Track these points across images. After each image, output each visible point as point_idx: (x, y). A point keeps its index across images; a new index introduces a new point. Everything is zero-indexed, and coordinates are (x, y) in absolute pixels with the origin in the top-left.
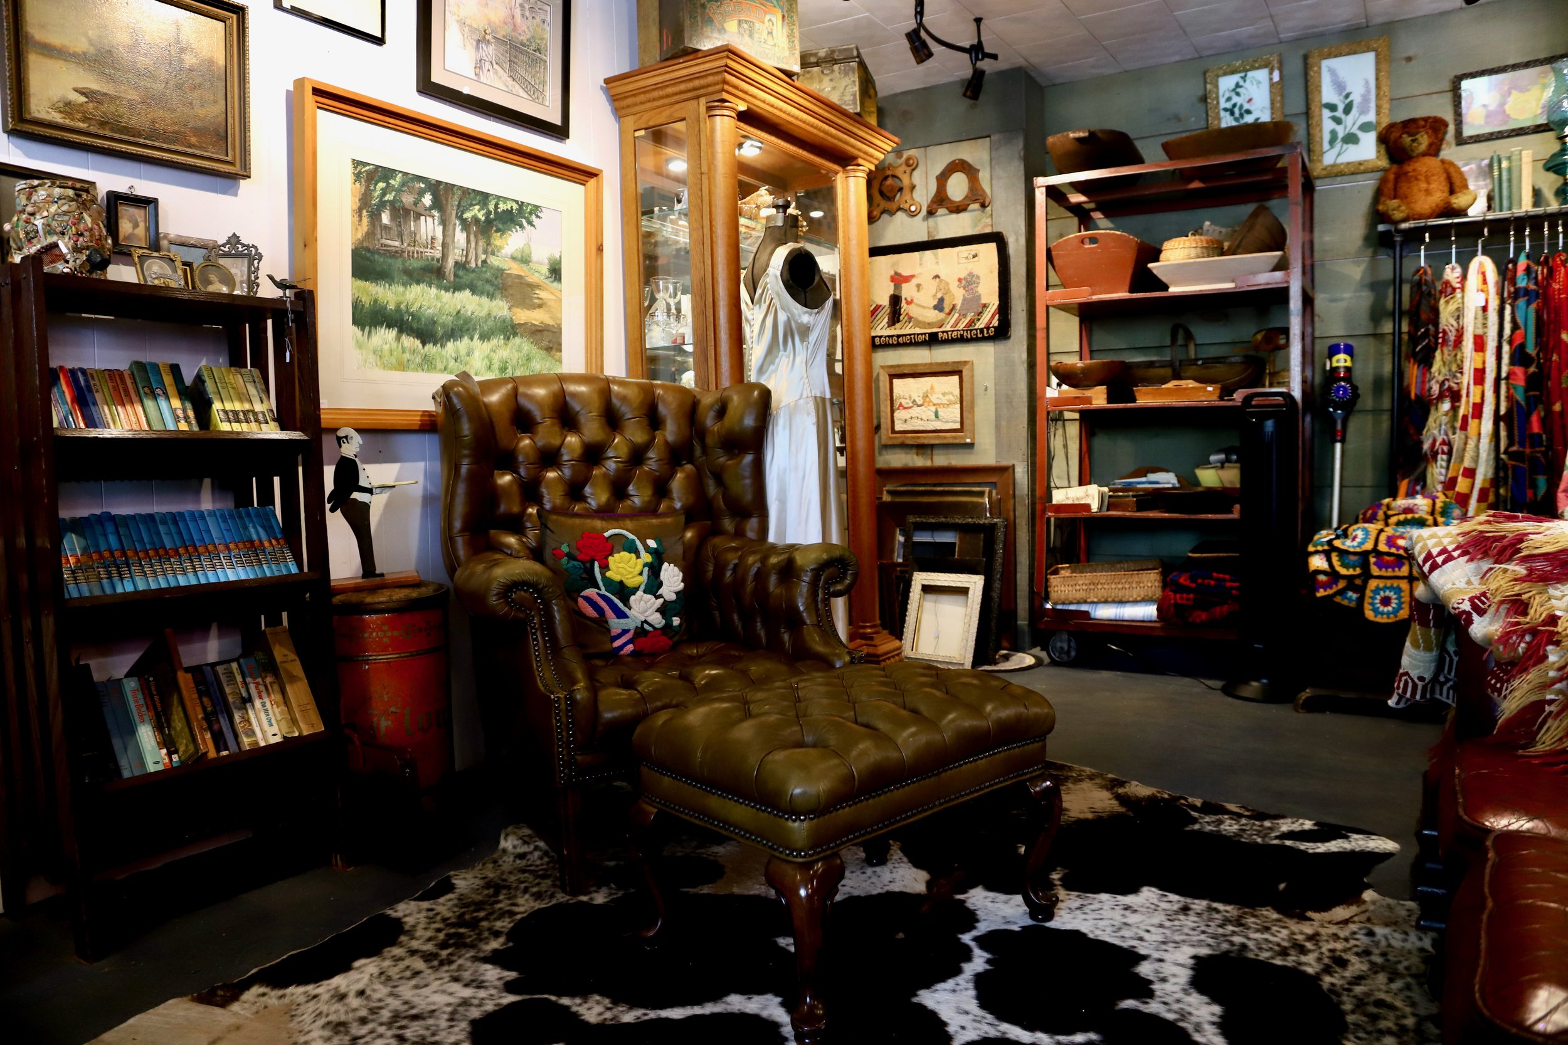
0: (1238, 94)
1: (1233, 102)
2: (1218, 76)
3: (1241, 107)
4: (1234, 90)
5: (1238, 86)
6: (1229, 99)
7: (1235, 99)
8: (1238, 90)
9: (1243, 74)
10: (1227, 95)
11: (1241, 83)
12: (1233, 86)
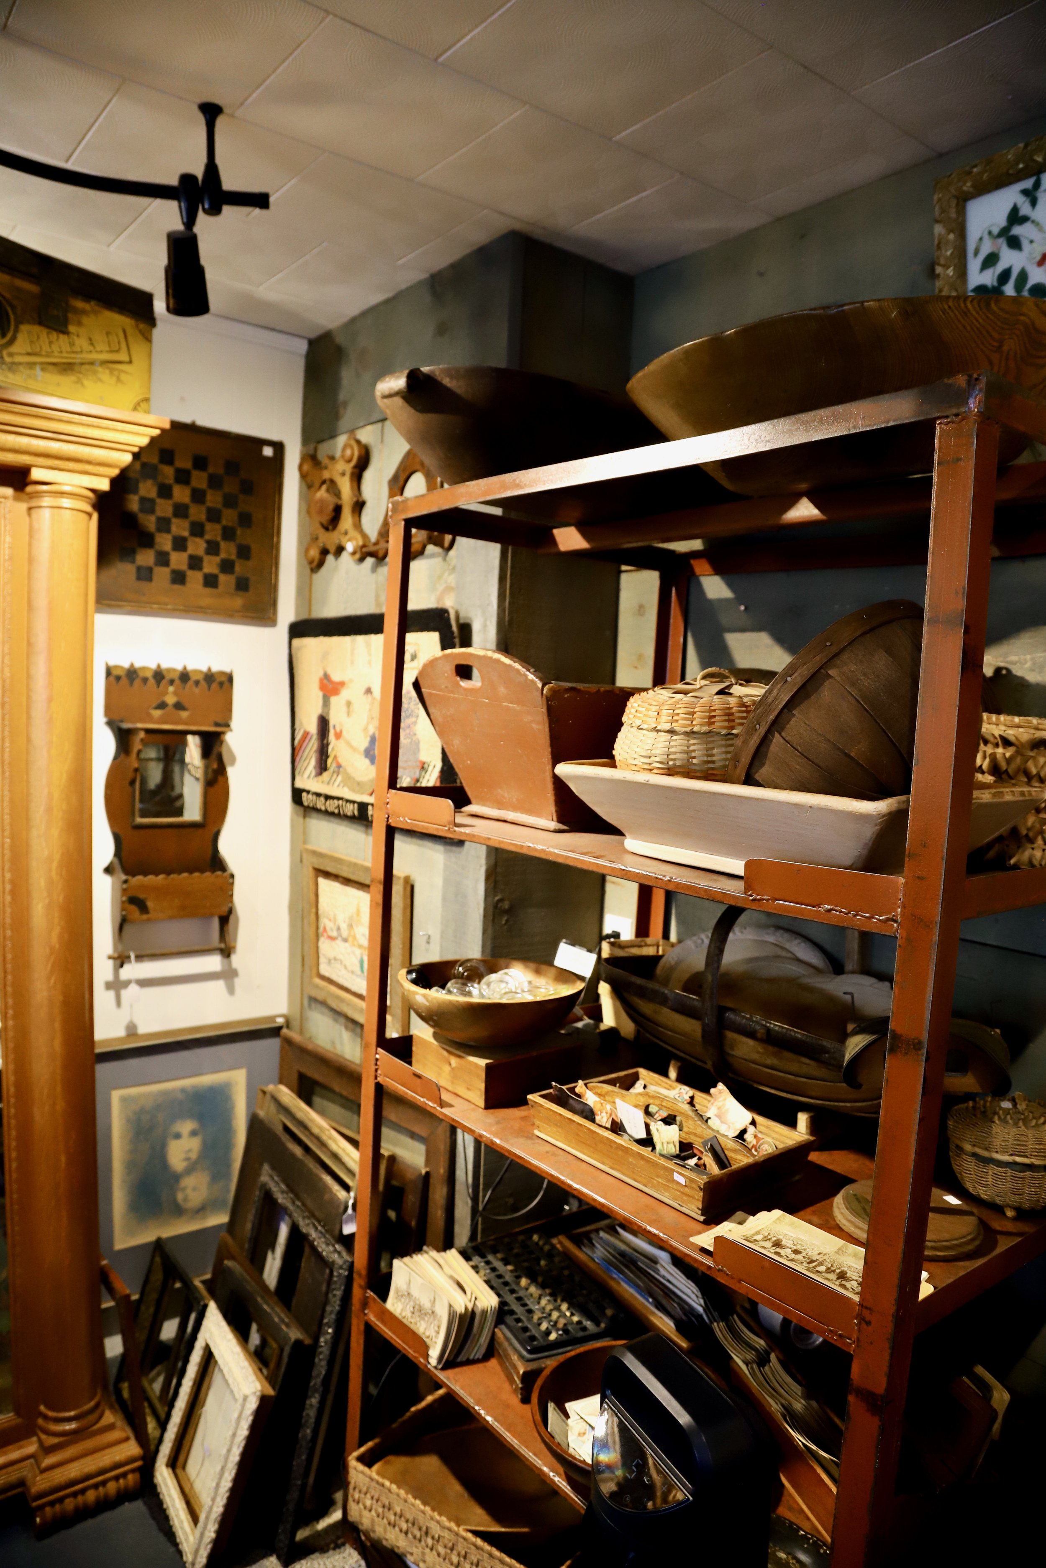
0: (1015, 243)
1: (1001, 267)
2: (963, 200)
3: (1023, 276)
4: (1004, 232)
5: (1015, 217)
6: (991, 260)
7: (1009, 259)
8: (1017, 230)
9: (1028, 184)
10: (987, 248)
11: (1025, 209)
12: (1000, 220)
